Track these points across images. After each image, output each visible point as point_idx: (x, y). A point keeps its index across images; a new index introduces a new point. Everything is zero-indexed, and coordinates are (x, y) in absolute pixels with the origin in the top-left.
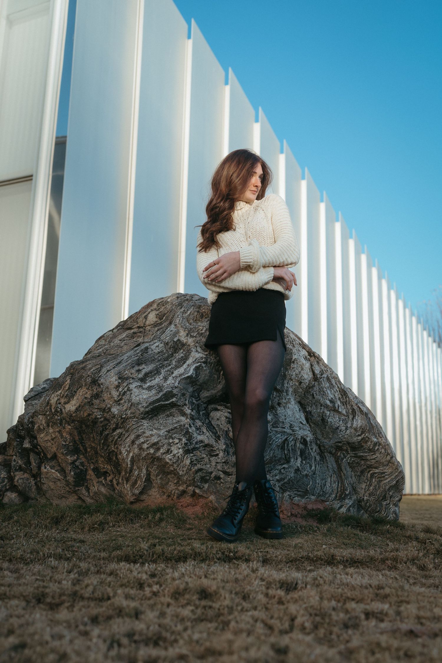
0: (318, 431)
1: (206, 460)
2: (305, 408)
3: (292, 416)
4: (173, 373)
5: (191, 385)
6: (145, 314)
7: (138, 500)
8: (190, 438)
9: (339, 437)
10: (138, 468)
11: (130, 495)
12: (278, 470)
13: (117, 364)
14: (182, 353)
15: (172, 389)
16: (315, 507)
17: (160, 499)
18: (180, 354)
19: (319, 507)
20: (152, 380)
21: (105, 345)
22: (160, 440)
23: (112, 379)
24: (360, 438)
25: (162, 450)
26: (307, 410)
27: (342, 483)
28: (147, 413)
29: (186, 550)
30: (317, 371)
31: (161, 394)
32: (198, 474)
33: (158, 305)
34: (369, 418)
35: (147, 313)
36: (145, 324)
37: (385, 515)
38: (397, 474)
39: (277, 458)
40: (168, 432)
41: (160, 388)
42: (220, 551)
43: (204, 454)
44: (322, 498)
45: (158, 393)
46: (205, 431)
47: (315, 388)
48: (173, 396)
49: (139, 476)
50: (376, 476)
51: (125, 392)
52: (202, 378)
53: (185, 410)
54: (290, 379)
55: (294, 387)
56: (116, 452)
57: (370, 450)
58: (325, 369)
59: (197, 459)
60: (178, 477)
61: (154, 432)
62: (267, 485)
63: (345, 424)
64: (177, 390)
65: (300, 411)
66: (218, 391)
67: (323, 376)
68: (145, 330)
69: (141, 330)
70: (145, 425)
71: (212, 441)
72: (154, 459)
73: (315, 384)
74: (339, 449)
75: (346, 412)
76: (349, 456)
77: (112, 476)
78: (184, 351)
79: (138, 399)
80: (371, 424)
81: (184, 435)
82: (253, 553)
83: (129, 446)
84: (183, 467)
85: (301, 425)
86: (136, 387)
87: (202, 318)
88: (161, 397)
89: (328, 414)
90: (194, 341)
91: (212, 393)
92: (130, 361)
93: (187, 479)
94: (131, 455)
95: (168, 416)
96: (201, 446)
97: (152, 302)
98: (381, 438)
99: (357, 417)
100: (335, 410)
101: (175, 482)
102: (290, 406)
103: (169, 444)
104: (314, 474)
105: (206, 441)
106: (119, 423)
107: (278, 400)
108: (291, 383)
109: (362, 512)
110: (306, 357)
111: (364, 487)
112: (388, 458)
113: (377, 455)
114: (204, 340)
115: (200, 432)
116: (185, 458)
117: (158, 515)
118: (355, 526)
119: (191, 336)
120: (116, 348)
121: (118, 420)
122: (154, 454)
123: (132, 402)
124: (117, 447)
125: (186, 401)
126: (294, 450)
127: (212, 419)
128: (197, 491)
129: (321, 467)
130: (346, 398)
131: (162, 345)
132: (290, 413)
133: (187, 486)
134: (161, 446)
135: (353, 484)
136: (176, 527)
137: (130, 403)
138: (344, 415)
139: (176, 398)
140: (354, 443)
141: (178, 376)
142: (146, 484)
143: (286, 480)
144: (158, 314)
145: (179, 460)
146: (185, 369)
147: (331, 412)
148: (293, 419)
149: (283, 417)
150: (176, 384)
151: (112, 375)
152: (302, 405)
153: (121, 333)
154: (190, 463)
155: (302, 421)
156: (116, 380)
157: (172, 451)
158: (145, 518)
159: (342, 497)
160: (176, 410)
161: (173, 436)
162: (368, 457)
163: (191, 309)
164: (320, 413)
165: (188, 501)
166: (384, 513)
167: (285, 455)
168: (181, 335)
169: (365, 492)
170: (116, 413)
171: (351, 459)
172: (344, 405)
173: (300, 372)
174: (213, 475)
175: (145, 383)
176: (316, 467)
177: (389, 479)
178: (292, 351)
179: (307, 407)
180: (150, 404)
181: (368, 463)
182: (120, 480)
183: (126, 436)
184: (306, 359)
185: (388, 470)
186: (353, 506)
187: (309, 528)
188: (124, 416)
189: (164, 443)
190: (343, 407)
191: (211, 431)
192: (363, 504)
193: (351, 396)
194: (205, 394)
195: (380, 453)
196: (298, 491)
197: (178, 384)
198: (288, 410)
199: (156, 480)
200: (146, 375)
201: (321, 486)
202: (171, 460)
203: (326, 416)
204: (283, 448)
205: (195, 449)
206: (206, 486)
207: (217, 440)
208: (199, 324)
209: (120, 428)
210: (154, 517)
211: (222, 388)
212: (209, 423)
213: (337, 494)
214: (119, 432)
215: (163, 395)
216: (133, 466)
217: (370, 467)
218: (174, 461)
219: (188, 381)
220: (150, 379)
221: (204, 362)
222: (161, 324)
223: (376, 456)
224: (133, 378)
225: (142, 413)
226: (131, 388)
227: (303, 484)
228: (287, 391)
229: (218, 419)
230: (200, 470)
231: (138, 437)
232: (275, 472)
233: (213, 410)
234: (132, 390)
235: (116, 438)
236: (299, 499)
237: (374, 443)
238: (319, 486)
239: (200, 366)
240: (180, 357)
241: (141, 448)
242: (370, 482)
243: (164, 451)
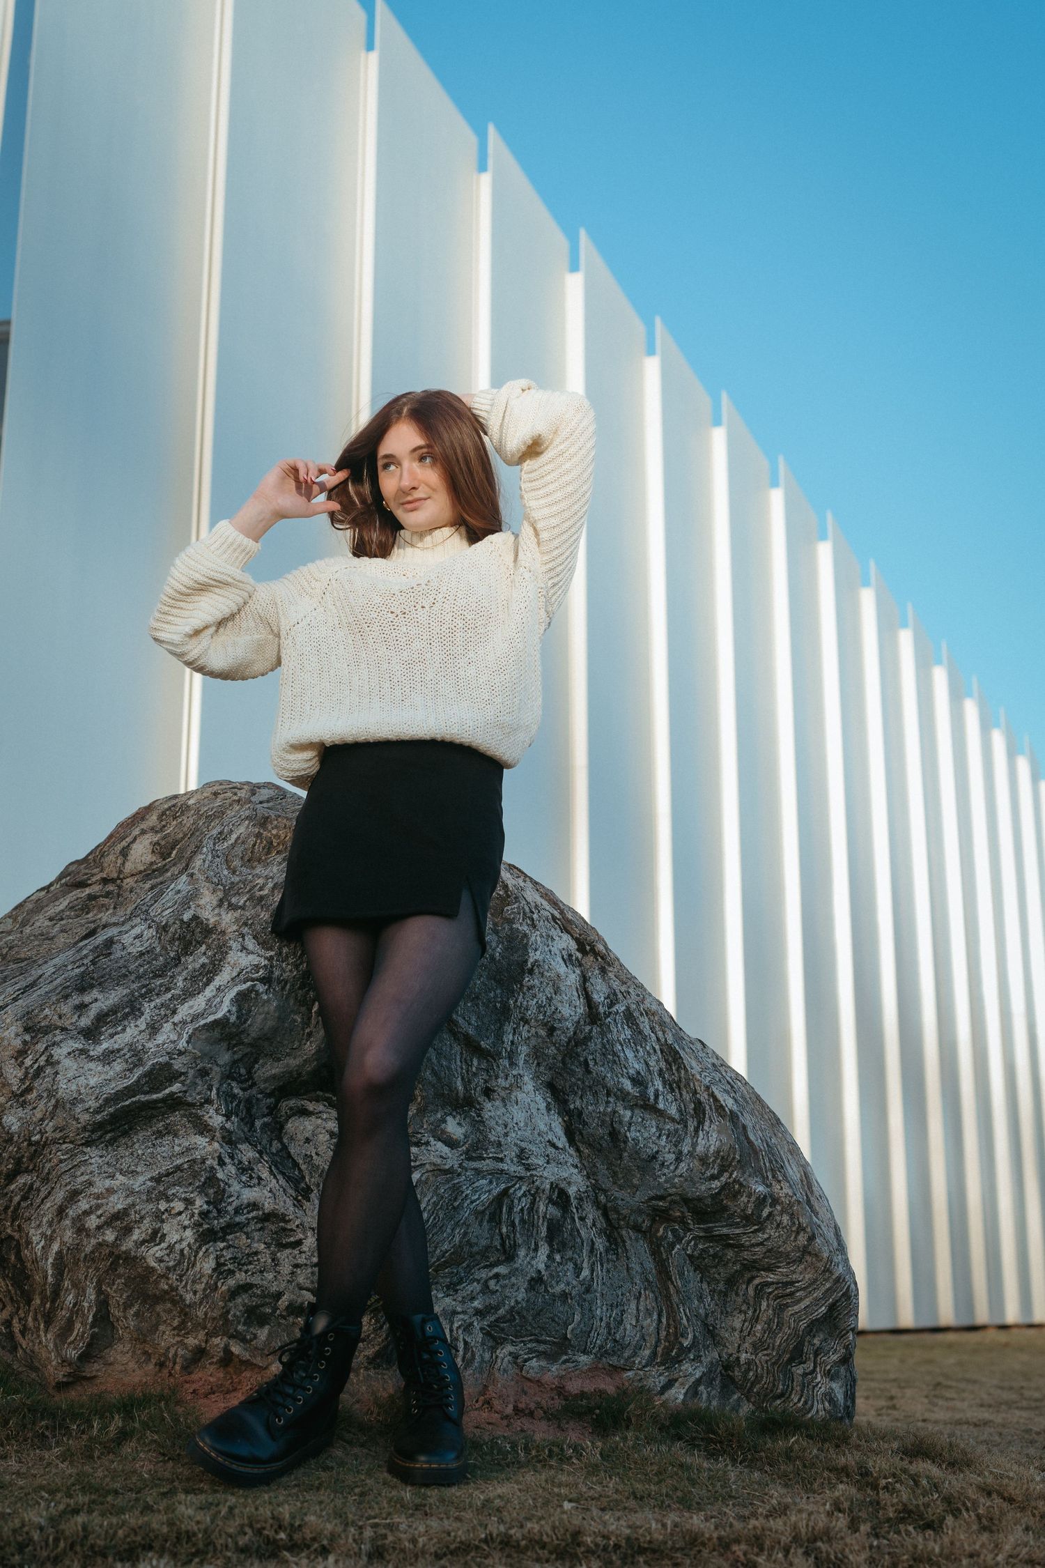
0: (602, 1168)
1: (265, 1258)
2: (566, 1102)
3: (526, 1125)
4: (174, 1012)
5: (224, 1045)
6: (124, 843)
7: (76, 1378)
8: (218, 1198)
9: (659, 1183)
10: (75, 1285)
11: (54, 1363)
12: (478, 1281)
13: (25, 990)
14: (205, 954)
15: (171, 1059)
16: (589, 1387)
17: (138, 1372)
18: (198, 959)
19: (602, 1386)
20: (116, 1033)
21: (9, 933)
22: (134, 1205)
23: (6, 1033)
24: (716, 1184)
25: (137, 1231)
26: (572, 1107)
27: (672, 1314)
28: (99, 1126)
29: (155, 1526)
30: (599, 997)
31: (138, 1072)
32: (239, 1300)
33: (160, 818)
34: (744, 1127)
35: (129, 840)
36: (120, 872)
37: (800, 1405)
38: (828, 1285)
39: (475, 1249)
40: (157, 1180)
41: (137, 1055)
42: (251, 1526)
43: (259, 1241)
44: (614, 1360)
45: (130, 1070)
46: (265, 1174)
47: (591, 1045)
48: (174, 1076)
49: (77, 1309)
50: (770, 1293)
51: (40, 1070)
52: (258, 1023)
53: (206, 1118)
54: (522, 1019)
55: (533, 1042)
56: (18, 1241)
57: (748, 1219)
58: (623, 989)
59: (235, 1258)
60: (182, 1310)
61: (118, 1183)
62: (429, 1329)
63: (676, 1146)
64: (184, 1059)
65: (548, 1109)
66: (305, 1061)
67: (614, 1009)
68: (120, 887)
69: (110, 887)
70: (93, 1161)
71: (285, 1205)
72: (117, 1260)
73: (591, 1031)
74: (660, 1216)
75: (680, 1111)
76: (689, 1236)
77: (9, 1308)
78: (209, 947)
79: (74, 1087)
80: (750, 1142)
81: (202, 1190)
82: (345, 1531)
83: (50, 1224)
84: (194, 1282)
85: (551, 1150)
86: (69, 1054)
87: (268, 853)
88: (138, 1081)
89: (627, 1119)
90: (237, 920)
91: (288, 1065)
92: (58, 981)
93: (206, 1314)
94: (55, 1247)
95: (160, 1134)
96: (253, 1218)
97: (146, 808)
98: (779, 1182)
99: (707, 1124)
100: (649, 1107)
101: (176, 1323)
102: (520, 1096)
103: (158, 1216)
104: (588, 1290)
105: (267, 1205)
106: (23, 1156)
107: (486, 1081)
108: (524, 1030)
109: (736, 1397)
110: (570, 955)
111: (737, 1324)
112: (802, 1239)
113: (770, 1231)
114: (265, 916)
115: (251, 1177)
116: (201, 1254)
117: (117, 1422)
118: (702, 1439)
119: (230, 905)
120: (36, 943)
121: (19, 1149)
122: (115, 1244)
123: (58, 1096)
124: (19, 1226)
125: (211, 1090)
126: (529, 1225)
127: (292, 1139)
128: (236, 1349)
129: (608, 1271)
130: (678, 1070)
131: (152, 932)
132: (519, 1115)
133: (207, 1334)
134: (136, 1222)
135: (707, 1315)
136: (164, 1455)
137: (53, 1101)
138: (673, 1120)
139: (183, 1083)
140: (700, 1199)
141: (189, 1020)
142: (96, 1330)
143: (502, 1312)
144: (157, 843)
145: (184, 1261)
146: (209, 1000)
147: (637, 1111)
148: (528, 1133)
149: (499, 1129)
150: (182, 1044)
151: (8, 1021)
152: (557, 1094)
153: (57, 899)
154: (214, 1270)
155: (555, 1140)
156: (17, 1035)
157: (164, 1236)
158: (83, 1432)
159: (670, 1356)
160: (182, 1116)
161: (170, 1192)
162: (744, 1240)
163: (242, 829)
164: (605, 1114)
165: (211, 1379)
166: (799, 1400)
167: (502, 1238)
168: (202, 902)
169: (743, 1339)
170: (14, 1128)
171: (696, 1245)
172: (672, 1090)
173: (550, 999)
174: (283, 1302)
175: (97, 1042)
176: (592, 1271)
177: (807, 1302)
178: (528, 939)
179: (571, 1098)
180: (108, 1101)
181: (745, 1254)
182: (30, 1319)
183: (42, 1195)
184: (570, 960)
185: (802, 1275)
186: (707, 1379)
187: (550, 1451)
188: (38, 1137)
189: (143, 1212)
190: (670, 1097)
191: (283, 1174)
192: (737, 1373)
193: (694, 1063)
194: (268, 1070)
195: (778, 1225)
196: (538, 1341)
197: (188, 1042)
198: (514, 1110)
199: (126, 1318)
200: (101, 1018)
201: (608, 1325)
202: (161, 1260)
203: (621, 1122)
204: (495, 1219)
205: (231, 1228)
206: (263, 1333)
207: (299, 1201)
208: (257, 871)
209: (27, 1171)
210: (104, 1427)
211: (319, 1051)
212: (281, 1150)
213: (656, 1346)
214: (25, 1184)
215: (145, 1075)
216: (62, 1280)
217: (752, 1267)
218: (171, 1264)
219: (216, 1034)
220: (110, 1031)
221: (262, 980)
222: (163, 870)
223: (766, 1236)
224: (63, 1029)
225: (84, 1129)
226: (56, 1058)
227: (553, 1320)
228: (512, 1056)
229: (308, 1140)
230: (245, 1288)
231: (74, 1196)
232: (470, 1288)
233: (294, 1115)
234: (58, 1062)
235: (17, 1199)
236: (543, 1363)
237: (758, 1198)
238: (603, 1324)
239: (251, 990)
240: (198, 966)
241: (81, 1230)
242: (755, 1310)
243: (143, 1235)
